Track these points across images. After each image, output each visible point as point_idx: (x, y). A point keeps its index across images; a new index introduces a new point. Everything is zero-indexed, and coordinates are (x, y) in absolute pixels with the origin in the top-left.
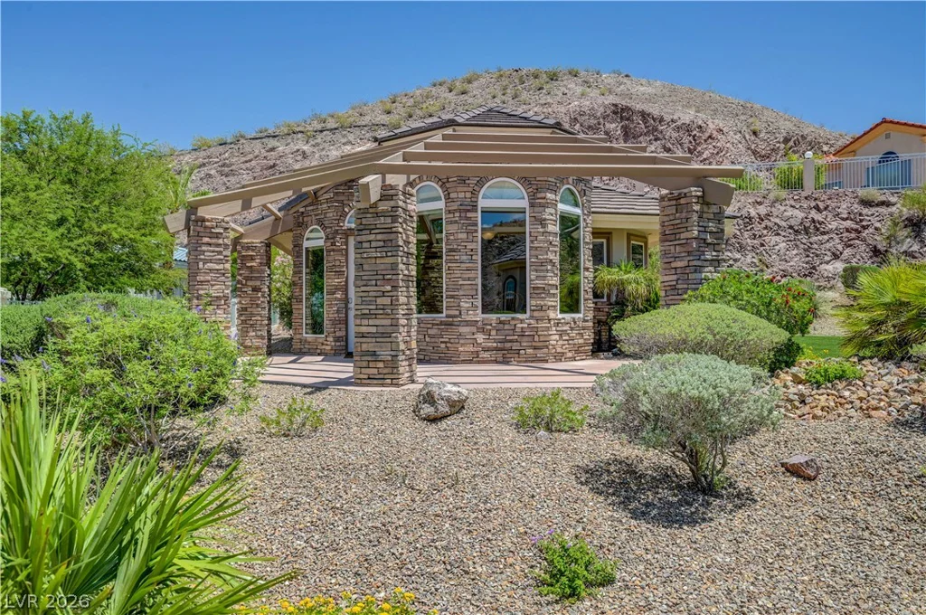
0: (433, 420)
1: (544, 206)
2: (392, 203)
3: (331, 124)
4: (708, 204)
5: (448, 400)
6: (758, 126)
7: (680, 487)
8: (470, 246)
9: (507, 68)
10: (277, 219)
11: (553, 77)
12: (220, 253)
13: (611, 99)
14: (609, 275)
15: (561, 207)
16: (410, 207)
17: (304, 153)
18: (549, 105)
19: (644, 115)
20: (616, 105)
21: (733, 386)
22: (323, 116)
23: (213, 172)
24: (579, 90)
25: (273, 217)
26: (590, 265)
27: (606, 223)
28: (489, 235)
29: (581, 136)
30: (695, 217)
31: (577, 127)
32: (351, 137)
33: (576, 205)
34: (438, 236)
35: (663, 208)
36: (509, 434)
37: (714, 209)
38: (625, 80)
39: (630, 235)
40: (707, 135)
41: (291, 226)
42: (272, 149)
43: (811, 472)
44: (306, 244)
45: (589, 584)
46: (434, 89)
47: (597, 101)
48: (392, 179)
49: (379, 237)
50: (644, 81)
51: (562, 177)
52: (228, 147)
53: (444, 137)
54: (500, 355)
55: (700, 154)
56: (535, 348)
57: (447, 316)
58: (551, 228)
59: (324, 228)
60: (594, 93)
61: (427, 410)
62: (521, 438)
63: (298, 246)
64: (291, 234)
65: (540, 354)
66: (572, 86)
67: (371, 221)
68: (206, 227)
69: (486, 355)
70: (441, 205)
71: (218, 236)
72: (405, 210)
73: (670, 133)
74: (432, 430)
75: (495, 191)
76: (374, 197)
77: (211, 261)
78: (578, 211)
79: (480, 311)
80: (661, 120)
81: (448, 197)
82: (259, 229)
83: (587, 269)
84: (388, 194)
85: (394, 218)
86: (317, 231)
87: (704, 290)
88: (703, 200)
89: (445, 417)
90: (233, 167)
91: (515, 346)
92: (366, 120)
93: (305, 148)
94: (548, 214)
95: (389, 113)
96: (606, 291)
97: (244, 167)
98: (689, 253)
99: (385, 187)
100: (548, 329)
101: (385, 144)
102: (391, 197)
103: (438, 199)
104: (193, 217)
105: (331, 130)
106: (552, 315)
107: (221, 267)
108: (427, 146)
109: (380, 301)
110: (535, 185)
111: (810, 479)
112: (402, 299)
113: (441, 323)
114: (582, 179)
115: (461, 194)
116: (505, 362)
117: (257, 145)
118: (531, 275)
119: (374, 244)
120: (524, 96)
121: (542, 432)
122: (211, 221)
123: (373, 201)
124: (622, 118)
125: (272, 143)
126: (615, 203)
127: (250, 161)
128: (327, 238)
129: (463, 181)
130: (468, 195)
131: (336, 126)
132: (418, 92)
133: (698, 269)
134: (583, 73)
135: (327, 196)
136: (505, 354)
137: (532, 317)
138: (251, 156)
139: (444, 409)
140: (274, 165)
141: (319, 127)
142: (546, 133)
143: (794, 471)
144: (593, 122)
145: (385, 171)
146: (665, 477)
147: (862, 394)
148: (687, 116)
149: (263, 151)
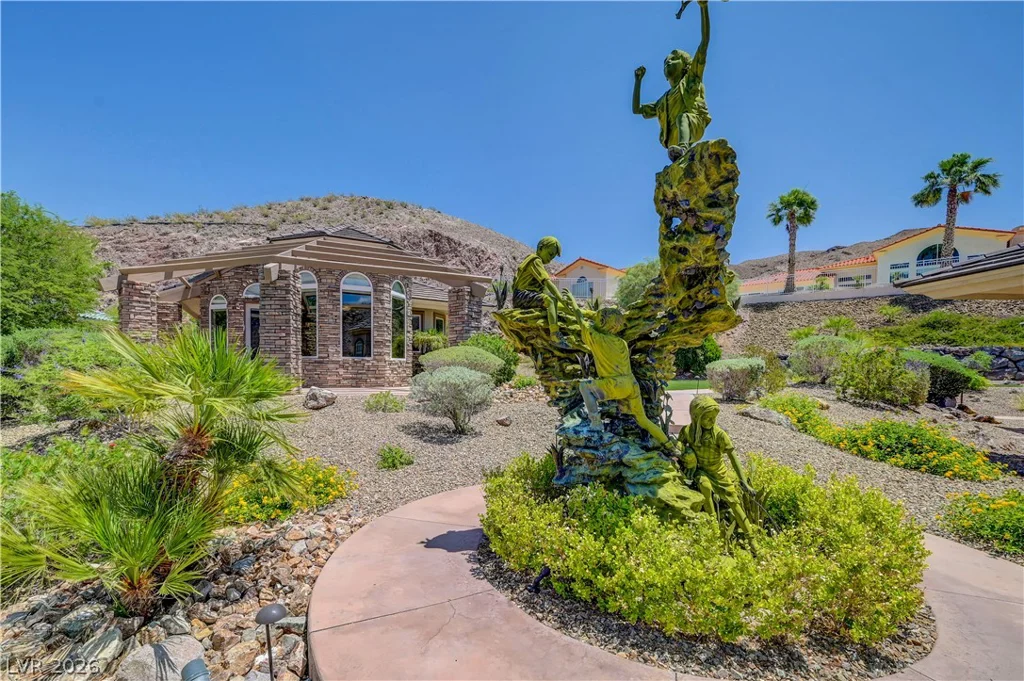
0: (318, 409)
1: (383, 292)
2: (286, 282)
3: (218, 219)
4: (473, 296)
5: (325, 397)
6: (516, 254)
7: (449, 432)
8: (335, 313)
9: (357, 195)
10: (187, 288)
11: (390, 206)
12: (148, 308)
13: (428, 227)
14: (422, 336)
15: (393, 292)
16: (298, 285)
17: (195, 240)
18: (387, 225)
19: (448, 239)
20: (431, 231)
21: (471, 379)
22: (210, 213)
23: (108, 247)
24: (408, 217)
25: (184, 286)
26: (410, 329)
27: (421, 305)
28: (347, 308)
29: (406, 251)
30: (466, 303)
31: (406, 243)
32: (236, 232)
33: (403, 292)
34: (311, 307)
35: (450, 297)
36: (361, 414)
37: (477, 299)
38: (438, 215)
39: (436, 313)
40: (487, 256)
41: (199, 293)
42: (165, 234)
43: (508, 423)
44: (211, 307)
45: (402, 463)
46: (302, 203)
47: (419, 227)
48: (285, 267)
49: (277, 302)
50: (450, 217)
51: (394, 275)
52: (122, 228)
53: (318, 243)
54: (354, 382)
55: (482, 268)
56: (376, 378)
57: (320, 358)
58: (386, 305)
59: (227, 296)
60: (417, 221)
61: (313, 403)
62: (368, 416)
63: (204, 309)
64: (198, 300)
65: (379, 381)
66: (403, 214)
67: (272, 292)
68: (136, 289)
69: (345, 382)
70: (315, 286)
71: (146, 296)
72: (294, 287)
73: (465, 253)
74: (316, 413)
75: (352, 280)
76: (274, 277)
77: (140, 314)
78: (403, 296)
79: (341, 355)
80: (460, 244)
81: (320, 281)
82: (172, 294)
83: (408, 332)
84: (283, 276)
85: (288, 292)
86: (222, 299)
87: (468, 342)
88: (471, 294)
89: (323, 407)
90: (128, 245)
91: (364, 377)
92: (247, 220)
93: (196, 236)
94: (385, 296)
95: (266, 216)
96: (420, 346)
97: (138, 245)
98: (463, 323)
99: (280, 271)
100: (385, 367)
101: (275, 243)
102: (285, 278)
103: (314, 282)
104: (125, 281)
105: (218, 224)
106: (387, 358)
107: (149, 318)
108: (307, 248)
109: (277, 342)
110: (377, 279)
111: (507, 425)
112: (293, 342)
113: (316, 362)
114: (406, 277)
115: (329, 280)
116: (358, 386)
117: (151, 230)
118: (374, 333)
119: (273, 307)
120: (370, 217)
121: (380, 412)
122: (140, 284)
123: (273, 279)
124: (435, 240)
125: (165, 229)
126: (426, 293)
127: (145, 241)
128: (229, 304)
129: (330, 272)
130: (334, 281)
131: (222, 221)
132: (289, 204)
133: (468, 332)
134: (410, 206)
135: (229, 274)
136: (357, 382)
137: (374, 359)
138: (144, 238)
139: (322, 402)
140: (167, 247)
141: (207, 221)
142: (384, 247)
143: (501, 423)
144: (416, 240)
145: (281, 261)
146: (442, 428)
147: (537, 391)
148: (475, 243)
149: (156, 234)
